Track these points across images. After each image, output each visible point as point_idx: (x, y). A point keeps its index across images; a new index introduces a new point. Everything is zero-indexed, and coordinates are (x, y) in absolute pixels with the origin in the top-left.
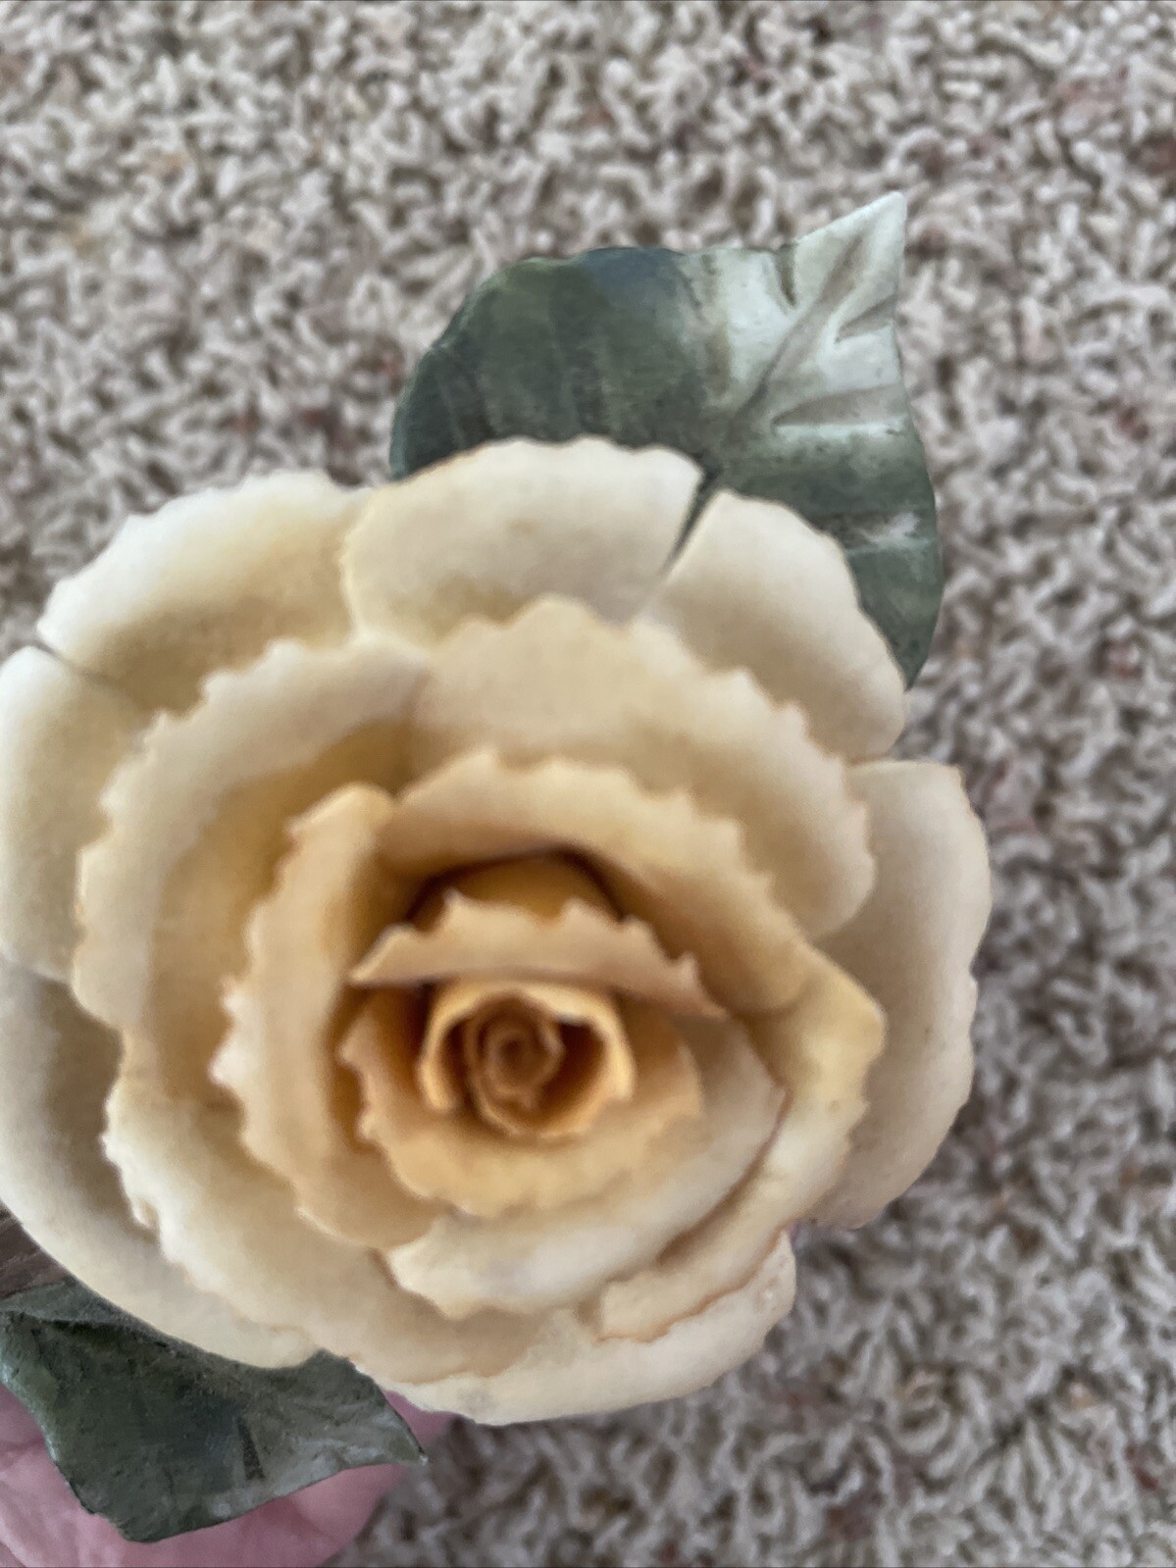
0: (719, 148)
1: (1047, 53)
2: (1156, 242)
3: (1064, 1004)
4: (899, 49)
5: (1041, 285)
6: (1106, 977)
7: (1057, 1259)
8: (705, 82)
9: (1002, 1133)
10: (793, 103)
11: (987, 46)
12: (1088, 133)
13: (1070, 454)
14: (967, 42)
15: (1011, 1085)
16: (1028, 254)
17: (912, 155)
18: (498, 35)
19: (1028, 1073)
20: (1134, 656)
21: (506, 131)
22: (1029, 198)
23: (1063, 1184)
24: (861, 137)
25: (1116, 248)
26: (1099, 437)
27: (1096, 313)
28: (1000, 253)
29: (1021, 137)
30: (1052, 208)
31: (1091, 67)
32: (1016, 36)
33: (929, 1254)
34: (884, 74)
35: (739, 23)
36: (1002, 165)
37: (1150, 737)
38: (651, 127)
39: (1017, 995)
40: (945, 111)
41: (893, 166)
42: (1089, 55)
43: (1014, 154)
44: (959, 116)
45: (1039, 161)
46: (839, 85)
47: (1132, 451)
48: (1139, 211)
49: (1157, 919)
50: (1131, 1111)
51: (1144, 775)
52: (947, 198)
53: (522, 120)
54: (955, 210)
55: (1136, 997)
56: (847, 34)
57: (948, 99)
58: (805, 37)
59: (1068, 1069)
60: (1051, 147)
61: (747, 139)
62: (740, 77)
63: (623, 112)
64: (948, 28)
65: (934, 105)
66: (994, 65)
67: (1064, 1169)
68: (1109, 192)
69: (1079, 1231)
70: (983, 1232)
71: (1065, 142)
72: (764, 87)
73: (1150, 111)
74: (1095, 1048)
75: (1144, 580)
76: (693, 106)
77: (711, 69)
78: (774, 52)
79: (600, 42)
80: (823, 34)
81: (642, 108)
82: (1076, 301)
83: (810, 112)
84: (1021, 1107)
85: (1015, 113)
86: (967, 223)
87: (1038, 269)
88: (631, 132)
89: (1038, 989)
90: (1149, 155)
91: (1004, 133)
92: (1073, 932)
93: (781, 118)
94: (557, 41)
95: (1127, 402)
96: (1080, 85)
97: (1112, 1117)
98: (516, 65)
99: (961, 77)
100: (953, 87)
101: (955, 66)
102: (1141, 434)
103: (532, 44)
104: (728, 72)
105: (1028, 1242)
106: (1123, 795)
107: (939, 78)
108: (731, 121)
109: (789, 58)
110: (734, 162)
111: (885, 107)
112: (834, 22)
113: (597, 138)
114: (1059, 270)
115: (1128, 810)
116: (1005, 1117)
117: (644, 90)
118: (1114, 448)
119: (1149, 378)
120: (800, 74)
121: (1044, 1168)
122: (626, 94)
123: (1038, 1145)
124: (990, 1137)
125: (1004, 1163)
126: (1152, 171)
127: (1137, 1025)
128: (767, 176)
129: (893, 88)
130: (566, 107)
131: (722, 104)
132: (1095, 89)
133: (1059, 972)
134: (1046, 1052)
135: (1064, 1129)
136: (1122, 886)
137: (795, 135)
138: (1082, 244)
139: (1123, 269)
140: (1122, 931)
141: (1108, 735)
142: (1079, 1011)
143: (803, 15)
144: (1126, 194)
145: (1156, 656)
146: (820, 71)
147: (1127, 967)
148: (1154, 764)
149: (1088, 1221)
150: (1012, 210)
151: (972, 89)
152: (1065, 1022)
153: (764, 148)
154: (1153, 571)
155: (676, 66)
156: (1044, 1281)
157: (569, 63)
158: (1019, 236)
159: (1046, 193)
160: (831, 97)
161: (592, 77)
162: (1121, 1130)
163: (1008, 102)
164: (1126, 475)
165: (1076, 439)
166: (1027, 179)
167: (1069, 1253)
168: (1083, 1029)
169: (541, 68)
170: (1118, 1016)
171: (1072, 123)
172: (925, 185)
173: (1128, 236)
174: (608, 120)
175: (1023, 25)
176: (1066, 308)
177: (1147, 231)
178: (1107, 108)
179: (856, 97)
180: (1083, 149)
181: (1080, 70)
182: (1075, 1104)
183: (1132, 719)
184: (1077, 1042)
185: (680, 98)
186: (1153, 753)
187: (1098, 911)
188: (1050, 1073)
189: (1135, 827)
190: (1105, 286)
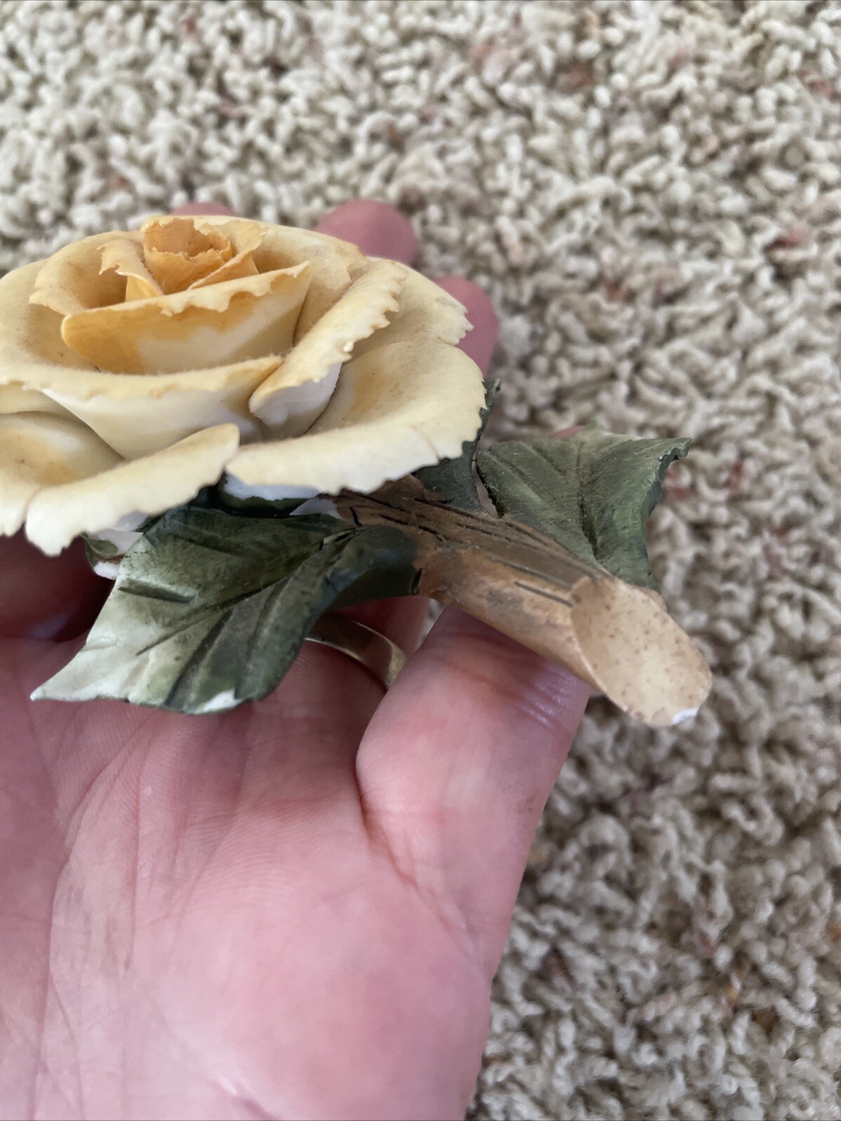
0: (218, 178)
1: (456, 26)
2: (591, 144)
3: (729, 795)
4: (336, 60)
5: (509, 205)
6: (755, 760)
7: (799, 1030)
8: (194, 132)
9: (713, 931)
10: (269, 128)
11: (408, 38)
12: (507, 76)
13: (578, 331)
14: (390, 38)
15: (706, 884)
16: (490, 184)
17: (374, 137)
18: (21, 145)
19: (718, 868)
20: (685, 479)
21: (45, 216)
22: (478, 142)
23: (782, 961)
24: (331, 136)
25: (560, 158)
26: (596, 309)
27: (561, 213)
28: (469, 191)
29: (455, 96)
30: (498, 143)
31: (495, 25)
32: (427, 22)
33: (684, 1063)
34: (333, 84)
35: (209, 80)
36: (448, 123)
37: (721, 543)
38: (159, 179)
39: (685, 799)
40: (389, 97)
41: (360, 150)
42: (490, 18)
43: (454, 112)
44: (402, 96)
45: (477, 112)
46: (298, 102)
47: (629, 312)
48: (568, 124)
49: (783, 696)
50: (819, 874)
51: (729, 575)
52: (411, 160)
53: (57, 205)
54: (419, 167)
55: (787, 772)
56: (297, 63)
57: (389, 86)
58: (264, 73)
59: (752, 854)
60: (481, 97)
61: (240, 165)
62: (222, 121)
63: (133, 173)
64: (371, 32)
65: (380, 94)
66: (418, 49)
67: (779, 946)
68: (539, 117)
69: (810, 1001)
70: (726, 1028)
71: (492, 90)
72: (242, 121)
73: (552, 44)
74: (771, 828)
75: (674, 413)
76: (189, 153)
77: (195, 121)
78: (241, 93)
79: (103, 126)
80: (278, 69)
81: (148, 166)
82: (542, 209)
83: (283, 130)
84: (721, 901)
85: (444, 80)
86: (432, 175)
87: (503, 194)
88: (144, 187)
89: (703, 790)
90: (563, 79)
91: (443, 99)
92: (714, 730)
93: (262, 141)
94: (69, 136)
95: (609, 274)
96: (491, 42)
97: (803, 886)
98: (39, 165)
99: (395, 66)
100: (389, 76)
101: (386, 59)
102: (631, 297)
103: (48, 143)
104: (211, 119)
105: (769, 1024)
106: (716, 598)
107: (376, 73)
108: (221, 154)
109: (255, 93)
110: (230, 186)
111: (340, 107)
112: (285, 56)
113: (119, 199)
114: (520, 189)
115: (724, 608)
116: (711, 916)
117: (143, 152)
118: (612, 314)
119: (621, 251)
120: (267, 104)
121: (760, 953)
122: (131, 158)
123: (747, 931)
124: (704, 937)
125: (723, 957)
126: (569, 91)
127: (798, 796)
128: (262, 187)
129: (343, 91)
130: (88, 183)
131: (211, 144)
132: (503, 41)
133: (717, 768)
134: (727, 845)
135: (766, 912)
136: (742, 675)
137: (275, 150)
138: (531, 164)
139: (572, 172)
140: (756, 716)
141: (688, 550)
142: (743, 799)
143: (257, 58)
144: (554, 114)
145: (704, 471)
146: (282, 97)
147: (770, 746)
148: (734, 561)
149: (815, 989)
150: (464, 153)
151: (406, 72)
152: (734, 812)
153: (256, 167)
154: (679, 403)
155: (164, 126)
156: (794, 1056)
157: (82, 151)
158: (478, 173)
159: (489, 134)
160: (296, 114)
161: (103, 154)
162: (816, 894)
163: (436, 75)
164: (630, 333)
165: (579, 316)
166: (471, 129)
167: (809, 1022)
168: (753, 814)
169: (59, 159)
170: (779, 793)
171: (492, 72)
172: (393, 157)
173: (566, 146)
174: (124, 183)
175: (433, 12)
176: (534, 218)
177: (580, 138)
178: (515, 53)
179: (314, 107)
180: (506, 90)
181: (485, 31)
182: (768, 883)
183: (701, 530)
184: (751, 826)
185: (175, 150)
186: (727, 555)
187: (729, 704)
188: (738, 862)
189: (736, 622)
190: (561, 189)
